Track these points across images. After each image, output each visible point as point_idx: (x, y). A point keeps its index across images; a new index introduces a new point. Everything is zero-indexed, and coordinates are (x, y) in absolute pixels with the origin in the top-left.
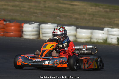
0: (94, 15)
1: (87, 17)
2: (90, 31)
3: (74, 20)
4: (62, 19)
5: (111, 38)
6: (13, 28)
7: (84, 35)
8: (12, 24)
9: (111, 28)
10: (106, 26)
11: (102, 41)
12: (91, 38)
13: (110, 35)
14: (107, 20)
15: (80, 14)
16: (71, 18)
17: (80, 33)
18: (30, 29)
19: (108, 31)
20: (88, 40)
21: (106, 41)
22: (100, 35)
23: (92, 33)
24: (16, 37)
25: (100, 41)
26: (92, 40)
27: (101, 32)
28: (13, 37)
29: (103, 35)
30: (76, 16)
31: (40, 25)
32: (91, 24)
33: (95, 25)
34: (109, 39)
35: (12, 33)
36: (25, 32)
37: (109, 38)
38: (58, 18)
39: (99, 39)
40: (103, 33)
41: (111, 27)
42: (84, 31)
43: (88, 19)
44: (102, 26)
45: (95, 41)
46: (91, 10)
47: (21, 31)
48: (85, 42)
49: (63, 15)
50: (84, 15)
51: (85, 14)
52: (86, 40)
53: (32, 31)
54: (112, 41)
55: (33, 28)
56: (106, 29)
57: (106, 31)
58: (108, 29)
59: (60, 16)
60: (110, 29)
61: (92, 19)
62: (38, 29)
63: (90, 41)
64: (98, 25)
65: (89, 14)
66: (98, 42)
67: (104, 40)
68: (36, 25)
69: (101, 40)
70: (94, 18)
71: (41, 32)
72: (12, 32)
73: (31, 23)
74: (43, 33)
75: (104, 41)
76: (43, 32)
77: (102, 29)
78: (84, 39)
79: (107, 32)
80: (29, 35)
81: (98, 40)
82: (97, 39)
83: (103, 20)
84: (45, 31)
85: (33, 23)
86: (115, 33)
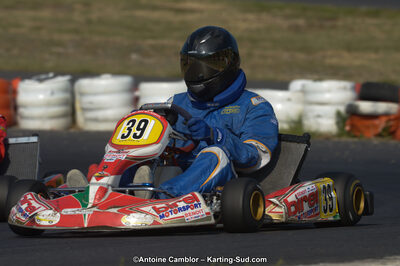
0: (254, 41)
5: (316, 113)
9: (315, 80)
11: (286, 126)
13: (311, 103)
14: (301, 56)
18: (41, 97)
19: (304, 91)
21: (298, 122)
27: (280, 94)
29: (289, 104)
31: (73, 81)
33: (260, 76)
34: (308, 119)
36: (25, 106)
37: (310, 114)
38: (134, 56)
40: (289, 100)
41: (316, 77)
44: (281, 77)
46: (243, 26)
47: (10, 106)
53: (48, 104)
54: (318, 124)
55: (52, 93)
56: (297, 85)
57: (297, 91)
58: (303, 86)
59: (139, 50)
60: (309, 84)
62: (67, 96)
64: (271, 75)
67: (293, 122)
68: (62, 81)
69: (282, 122)
71: (78, 106)
73: (43, 77)
74: (84, 110)
75: (293, 125)
76: (85, 106)
79: (300, 95)
80: (40, 118)
83: (285, 56)
84: (91, 103)
85: (51, 75)
86: (327, 97)
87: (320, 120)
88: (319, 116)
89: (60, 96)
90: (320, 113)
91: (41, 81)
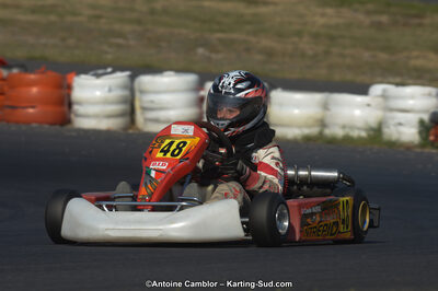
0: (332, 38)
1: (306, 45)
2: (318, 97)
3: (259, 57)
4: (214, 56)
5: (397, 121)
6: (35, 90)
7: (296, 111)
8: (32, 76)
9: (397, 85)
10: (379, 79)
11: (364, 134)
12: (323, 124)
13: (392, 110)
14: (383, 56)
15: (280, 35)
16: (248, 50)
17: (281, 105)
18: (98, 93)
19: (384, 96)
20: (314, 131)
21: (377, 132)
22: (357, 112)
23: (325, 106)
24: (47, 126)
25: (355, 134)
26: (327, 132)
27: (359, 99)
28: (34, 125)
29: (368, 110)
30: (266, 42)
31: (132, 78)
32: (321, 73)
33: (337, 77)
34: (388, 127)
35: (31, 110)
36: (79, 103)
37: (391, 122)
38: (201, 51)
39: (352, 127)
40: (369, 105)
41: (398, 80)
42: (299, 96)
43: (310, 53)
44: (360, 79)
45: (340, 133)
46: (320, 21)
47: (63, 103)
48: (299, 137)
49: (220, 40)
50: (296, 39)
51: (299, 34)
52: (307, 131)
53: (106, 102)
54: (399, 133)
55: (110, 90)
56: (377, 89)
57: (378, 96)
58: (384, 91)
59: (206, 44)
60: (391, 89)
61: (327, 53)
62: (126, 93)
63: (321, 133)
64: (349, 77)
65: (316, 36)
66: (347, 139)
67: (372, 129)
68: (121, 77)
69: (359, 129)
70: (335, 50)
71: (137, 105)
72: (33, 107)
73: (100, 72)
74: (144, 109)
75: (372, 133)
76: (146, 105)
77: (362, 90)
78: (299, 127)
79: (380, 100)
80: (96, 116)
81: (347, 130)
82: (344, 127)
83: (366, 55)
84: (152, 102)
85: (109, 70)
86: (410, 103)
87: (402, 129)
88: (400, 124)
89: (119, 93)
90: (402, 121)
91: (98, 76)
